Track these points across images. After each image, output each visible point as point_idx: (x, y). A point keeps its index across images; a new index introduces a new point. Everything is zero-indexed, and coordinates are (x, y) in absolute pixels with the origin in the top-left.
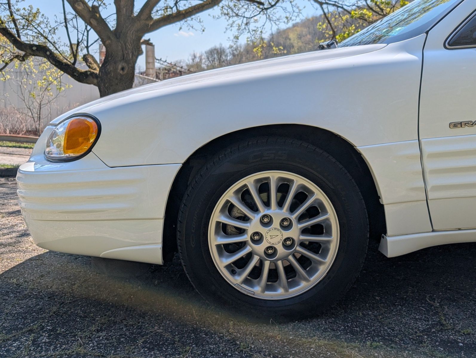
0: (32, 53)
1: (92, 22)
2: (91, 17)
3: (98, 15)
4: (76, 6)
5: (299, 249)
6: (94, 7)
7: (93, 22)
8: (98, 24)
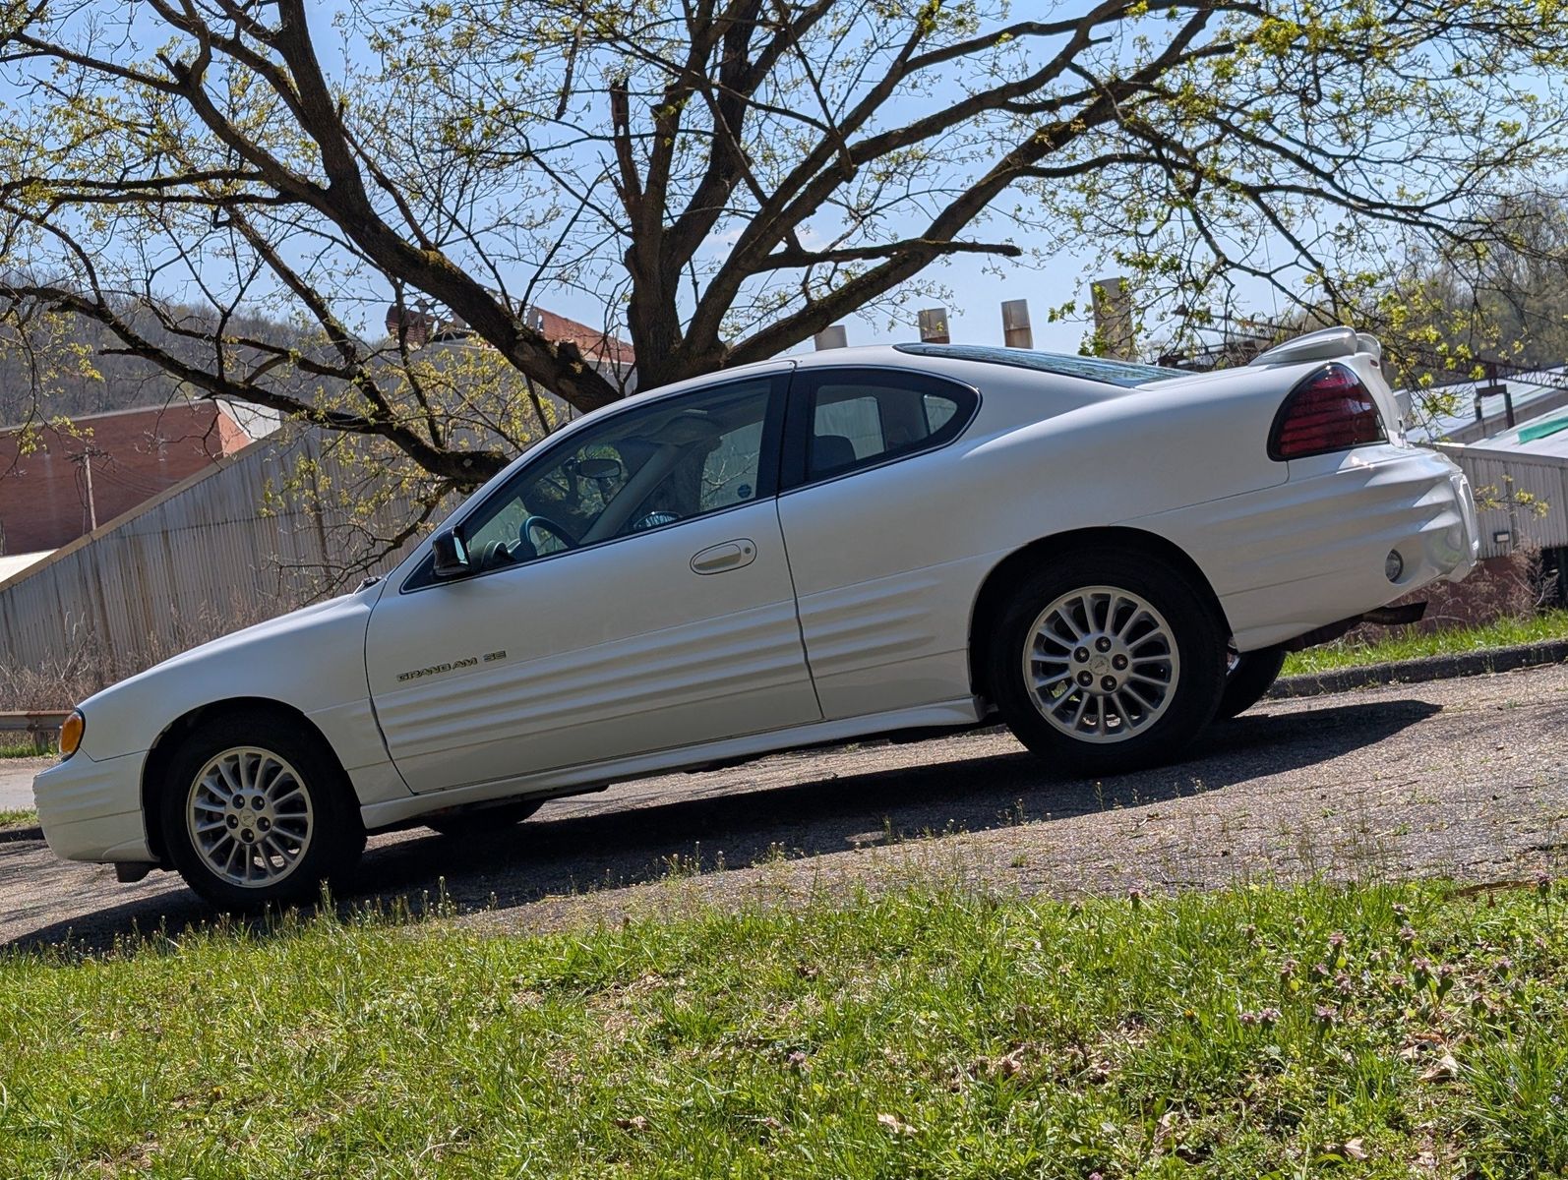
0: (464, 476)
1: (564, 388)
2: (559, 376)
3: (579, 368)
4: (516, 353)
5: (275, 829)
6: (564, 347)
7: (566, 384)
8: (577, 389)
